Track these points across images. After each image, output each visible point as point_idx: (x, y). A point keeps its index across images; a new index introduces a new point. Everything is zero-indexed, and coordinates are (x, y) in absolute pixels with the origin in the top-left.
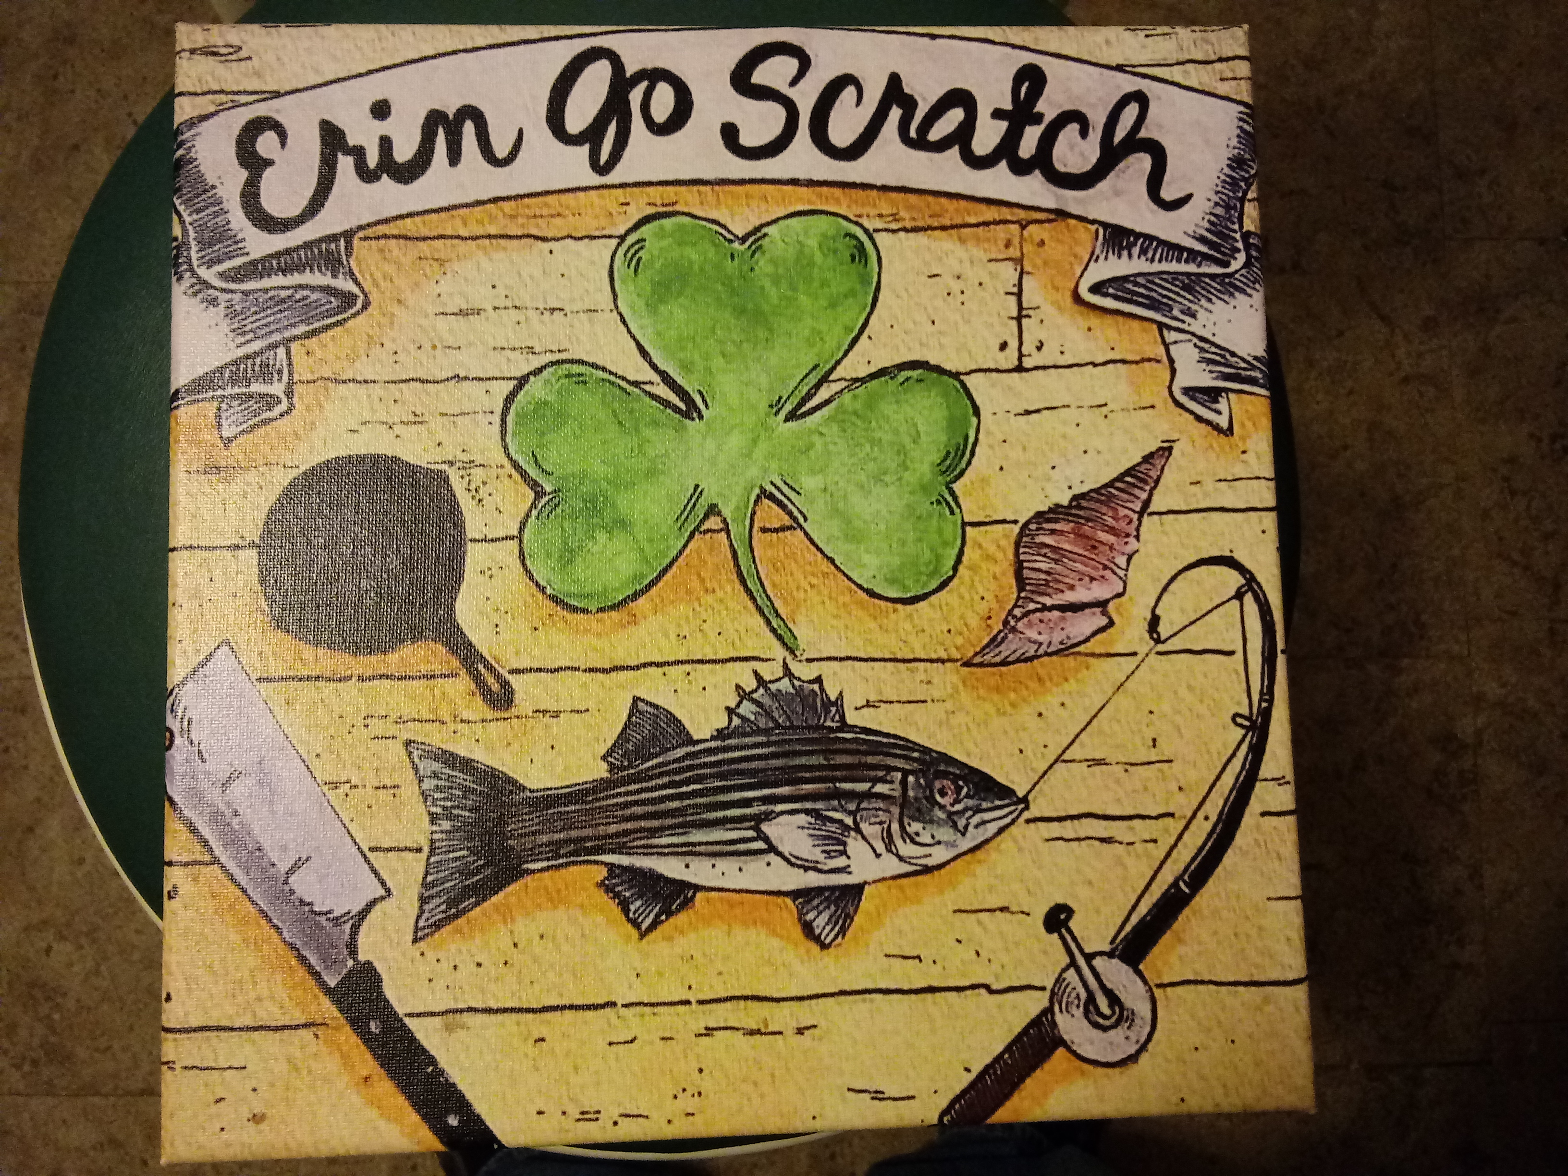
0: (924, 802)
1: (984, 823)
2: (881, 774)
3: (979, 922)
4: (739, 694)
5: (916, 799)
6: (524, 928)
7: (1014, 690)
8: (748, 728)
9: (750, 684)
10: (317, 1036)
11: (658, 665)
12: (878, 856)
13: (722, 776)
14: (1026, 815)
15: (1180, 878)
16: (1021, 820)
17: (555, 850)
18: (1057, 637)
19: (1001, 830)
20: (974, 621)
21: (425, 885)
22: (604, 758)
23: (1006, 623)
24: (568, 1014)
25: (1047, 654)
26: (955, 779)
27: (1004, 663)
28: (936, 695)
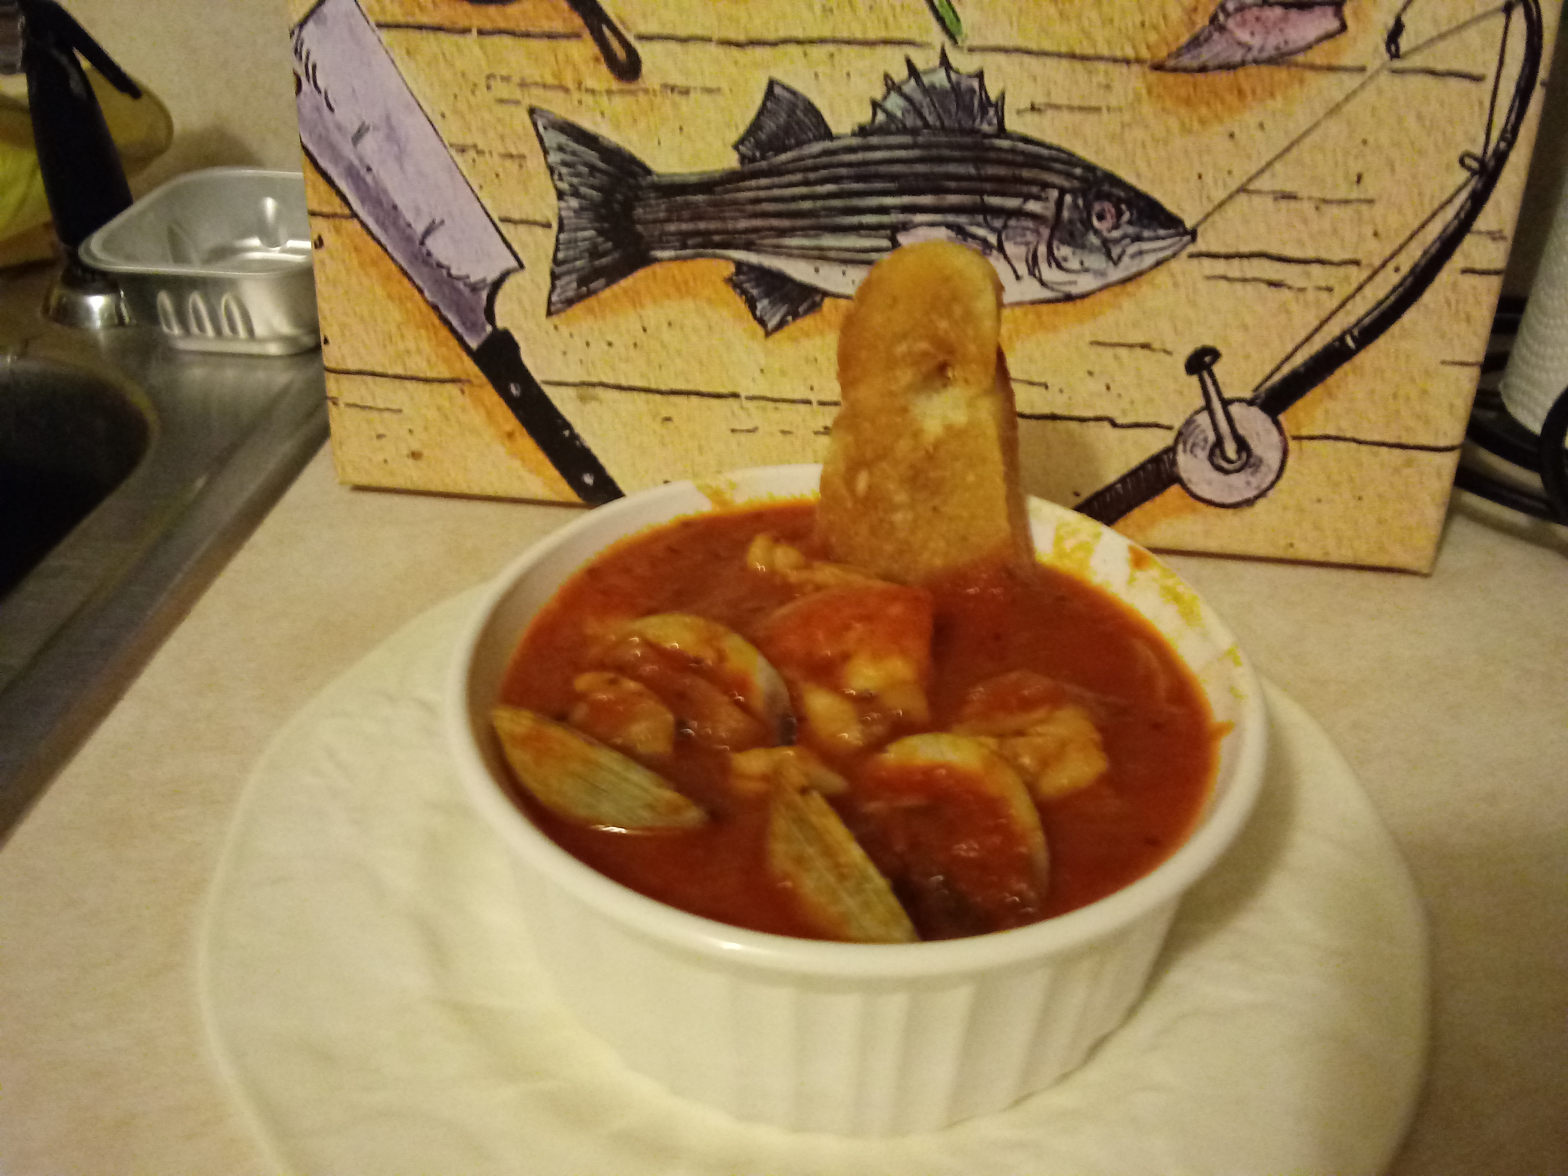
0: (1079, 225)
1: (1141, 253)
2: (1035, 190)
3: (1116, 357)
4: (886, 85)
5: (1071, 221)
6: (653, 315)
7: (1208, 104)
8: (892, 126)
9: (900, 73)
10: (463, 392)
11: (799, 42)
12: (1018, 277)
13: (858, 178)
14: (1191, 249)
15: (1349, 331)
16: (1184, 254)
17: (683, 240)
18: (1273, 42)
19: (1159, 263)
20: (1175, 13)
21: (555, 261)
22: (736, 147)
23: (1214, 19)
24: (694, 400)
25: (1256, 62)
26: (1117, 203)
27: (1203, 69)
28: (1113, 102)
